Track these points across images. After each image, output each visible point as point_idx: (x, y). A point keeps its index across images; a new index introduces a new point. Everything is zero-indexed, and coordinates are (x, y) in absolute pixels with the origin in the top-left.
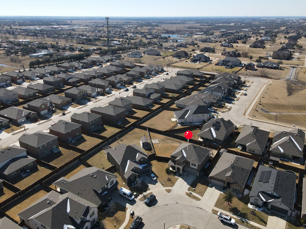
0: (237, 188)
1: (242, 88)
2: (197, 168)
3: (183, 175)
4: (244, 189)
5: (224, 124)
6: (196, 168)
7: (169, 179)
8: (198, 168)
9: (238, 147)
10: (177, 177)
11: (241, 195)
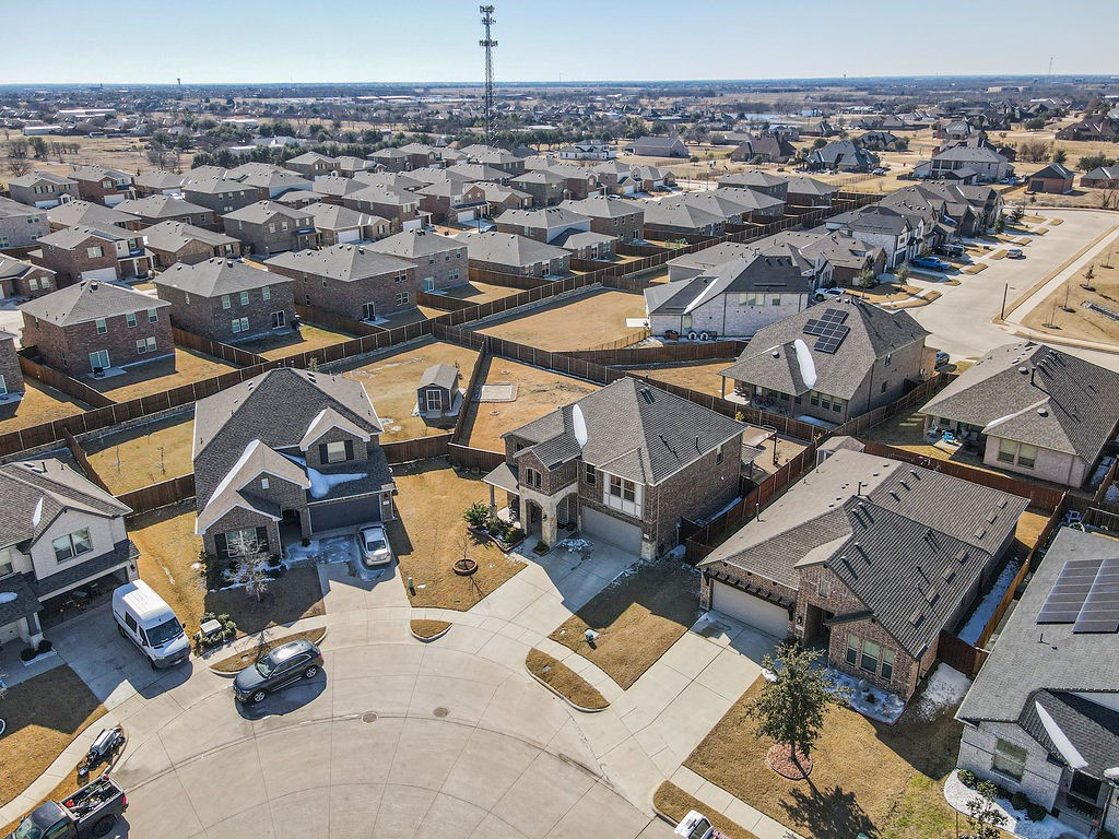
0: (872, 650)
1: (1003, 236)
2: (639, 514)
3: (563, 549)
4: (934, 669)
5: (867, 323)
6: (634, 509)
7: (464, 563)
8: (646, 511)
9: (941, 444)
10: (519, 558)
11: (898, 707)
